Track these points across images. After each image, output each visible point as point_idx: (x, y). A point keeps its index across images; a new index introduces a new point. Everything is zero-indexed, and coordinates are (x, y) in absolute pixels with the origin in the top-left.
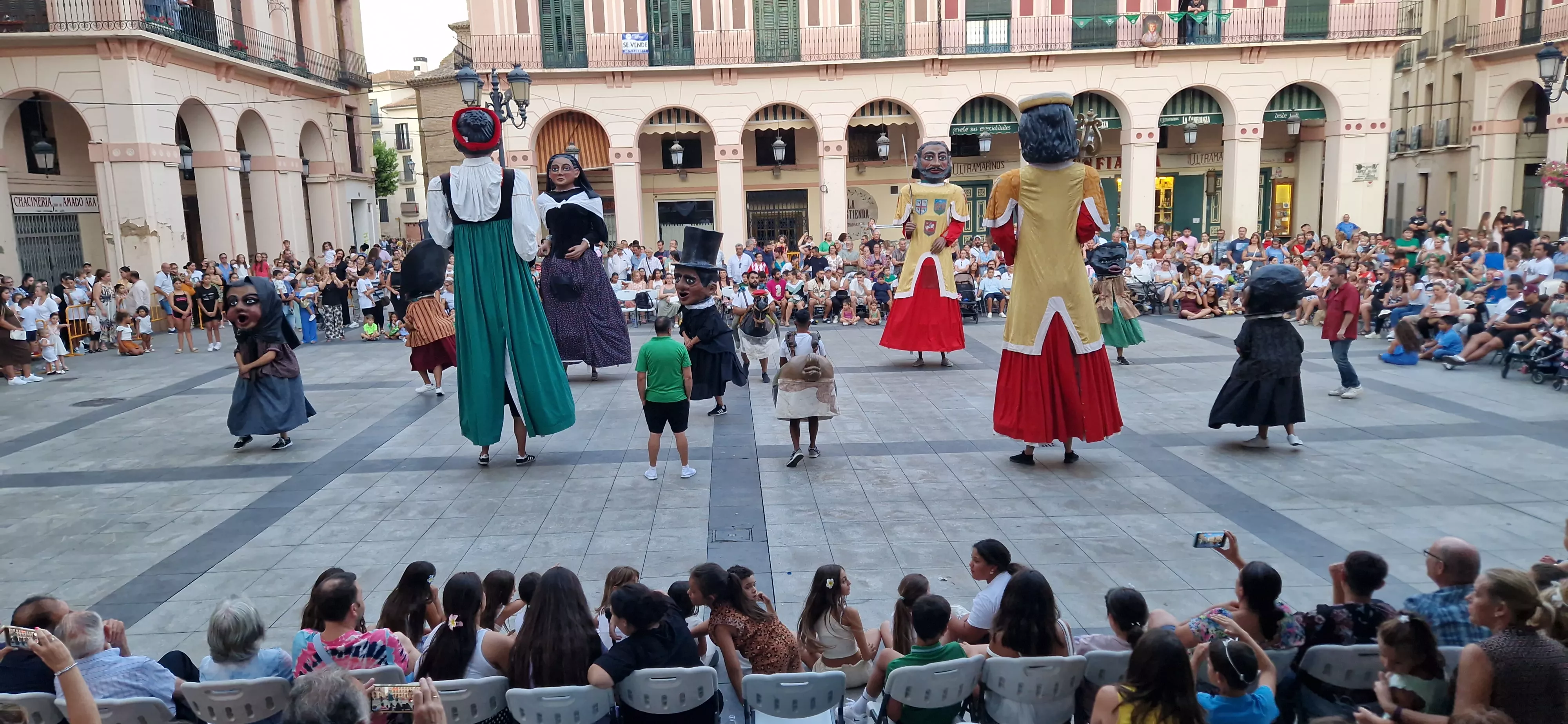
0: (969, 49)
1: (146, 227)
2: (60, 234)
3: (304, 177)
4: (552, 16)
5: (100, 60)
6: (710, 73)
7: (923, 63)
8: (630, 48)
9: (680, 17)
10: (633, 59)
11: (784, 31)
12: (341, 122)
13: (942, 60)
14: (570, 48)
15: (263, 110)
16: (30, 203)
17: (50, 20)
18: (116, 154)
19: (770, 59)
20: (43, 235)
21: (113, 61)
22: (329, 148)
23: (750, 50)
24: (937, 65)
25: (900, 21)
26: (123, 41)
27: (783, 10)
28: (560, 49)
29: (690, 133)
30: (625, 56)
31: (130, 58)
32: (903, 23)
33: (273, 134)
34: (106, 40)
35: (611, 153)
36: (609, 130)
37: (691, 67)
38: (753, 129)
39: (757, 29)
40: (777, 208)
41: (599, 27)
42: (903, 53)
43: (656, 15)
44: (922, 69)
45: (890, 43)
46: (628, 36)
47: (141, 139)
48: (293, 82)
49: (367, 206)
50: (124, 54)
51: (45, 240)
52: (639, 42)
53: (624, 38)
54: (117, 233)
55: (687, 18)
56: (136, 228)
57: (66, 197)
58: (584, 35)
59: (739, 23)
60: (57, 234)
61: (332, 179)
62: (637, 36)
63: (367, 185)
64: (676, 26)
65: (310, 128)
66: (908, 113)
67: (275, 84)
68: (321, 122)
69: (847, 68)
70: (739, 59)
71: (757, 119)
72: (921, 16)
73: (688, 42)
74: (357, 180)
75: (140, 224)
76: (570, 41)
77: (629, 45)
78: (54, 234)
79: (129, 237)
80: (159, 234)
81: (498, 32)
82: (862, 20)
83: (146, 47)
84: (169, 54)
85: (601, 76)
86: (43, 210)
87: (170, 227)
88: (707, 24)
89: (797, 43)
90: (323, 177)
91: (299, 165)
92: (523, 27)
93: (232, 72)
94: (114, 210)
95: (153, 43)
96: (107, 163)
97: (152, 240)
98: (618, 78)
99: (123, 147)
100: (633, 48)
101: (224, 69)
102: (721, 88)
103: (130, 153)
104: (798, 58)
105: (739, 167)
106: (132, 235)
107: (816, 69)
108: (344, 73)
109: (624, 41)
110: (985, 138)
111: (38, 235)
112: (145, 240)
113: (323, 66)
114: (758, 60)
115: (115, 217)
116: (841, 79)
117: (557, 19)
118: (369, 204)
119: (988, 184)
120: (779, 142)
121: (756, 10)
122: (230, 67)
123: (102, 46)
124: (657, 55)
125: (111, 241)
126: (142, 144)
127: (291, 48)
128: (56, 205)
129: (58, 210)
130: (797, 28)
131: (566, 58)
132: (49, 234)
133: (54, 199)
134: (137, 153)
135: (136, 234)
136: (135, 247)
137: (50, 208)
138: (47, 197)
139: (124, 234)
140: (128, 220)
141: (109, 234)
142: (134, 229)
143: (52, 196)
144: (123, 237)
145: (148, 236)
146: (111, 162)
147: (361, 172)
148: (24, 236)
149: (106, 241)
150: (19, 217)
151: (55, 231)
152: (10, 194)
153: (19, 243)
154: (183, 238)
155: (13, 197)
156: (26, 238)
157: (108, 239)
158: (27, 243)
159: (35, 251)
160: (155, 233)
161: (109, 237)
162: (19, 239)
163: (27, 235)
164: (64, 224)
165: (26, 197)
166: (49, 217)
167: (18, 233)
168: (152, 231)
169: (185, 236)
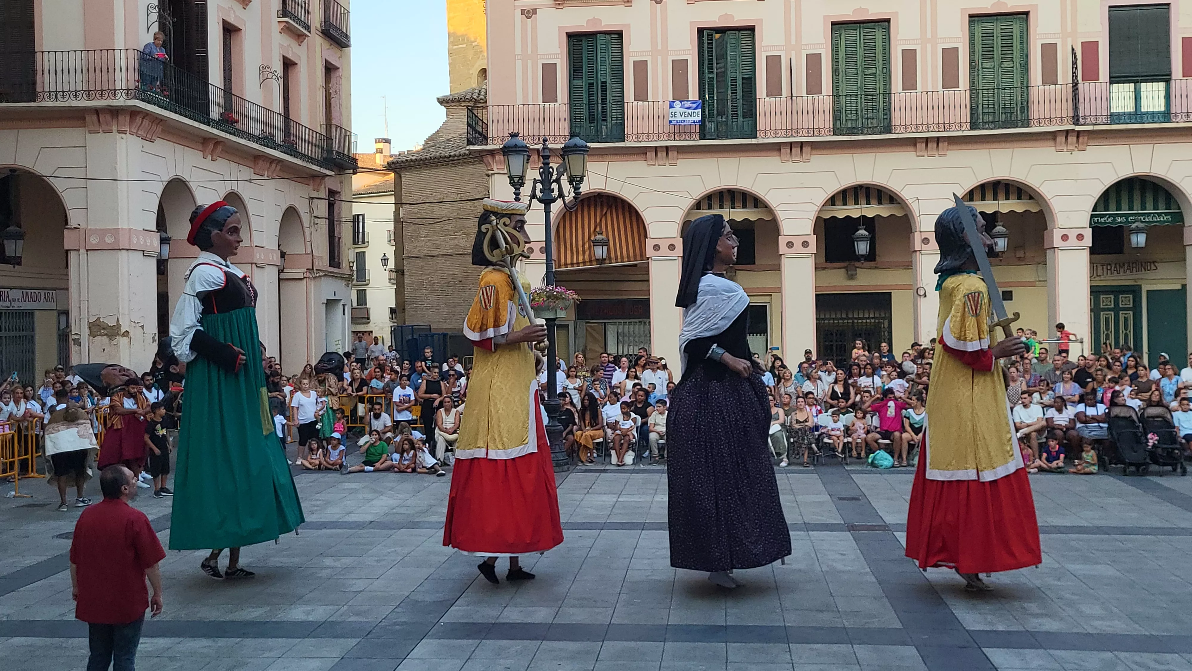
0: (1115, 118)
1: (119, 326)
2: (14, 334)
3: (280, 271)
4: (582, 83)
5: (88, 135)
6: (777, 148)
7: (1053, 136)
8: (679, 118)
9: (739, 82)
10: (680, 130)
11: (870, 96)
12: (322, 208)
13: (1079, 132)
14: (605, 119)
15: (246, 192)
17: (39, 89)
18: (94, 241)
19: (852, 131)
21: (101, 135)
22: (308, 239)
23: (826, 121)
24: (1072, 139)
25: (1022, 83)
26: (115, 112)
27: (870, 71)
28: (591, 119)
29: (746, 220)
30: (672, 127)
31: (120, 132)
32: (1026, 86)
33: (253, 219)
34: (97, 111)
35: (649, 244)
36: (647, 216)
37: (754, 141)
38: (827, 216)
39: (836, 95)
40: (850, 316)
41: (641, 95)
42: (1027, 123)
43: (711, 79)
44: (1051, 143)
45: (1008, 111)
46: (677, 104)
47: (123, 225)
48: (279, 161)
49: (341, 307)
50: (115, 128)
52: (690, 111)
53: (671, 107)
54: (85, 331)
55: (750, 82)
56: (106, 327)
57: (24, 291)
58: (621, 102)
59: (814, 87)
60: (11, 334)
61: (308, 275)
62: (688, 104)
63: (344, 283)
64: (734, 92)
65: (291, 214)
66: (1031, 198)
67: (261, 162)
68: (302, 208)
69: (953, 141)
70: (813, 131)
71: (833, 204)
72: (1050, 77)
73: (751, 113)
74: (334, 276)
75: (112, 323)
76: (604, 111)
77: (678, 114)
78: (8, 334)
79: (98, 338)
80: (131, 334)
81: (520, 101)
82: (972, 83)
83: (139, 120)
84: (160, 128)
85: (641, 152)
87: (142, 327)
88: (774, 90)
89: (888, 111)
90: (298, 272)
91: (276, 258)
92: (549, 95)
93: (219, 149)
94: (84, 305)
95: (146, 114)
96: (82, 251)
97: (123, 341)
98: (662, 154)
99: (103, 232)
100: (683, 118)
101: (211, 146)
102: (790, 166)
103: (109, 240)
104: (888, 129)
105: (810, 263)
106: (101, 335)
107: (912, 142)
108: (330, 151)
109: (671, 110)
110: (1138, 231)
112: (115, 342)
113: (310, 143)
114: (836, 131)
115: (84, 314)
116: (945, 155)
117: (591, 85)
118: (344, 305)
119: (1135, 291)
120: (862, 232)
121: (835, 72)
122: (218, 142)
123: (91, 118)
124: (711, 126)
125: (78, 343)
126: (122, 229)
127: (278, 122)
128: (14, 300)
129: (16, 305)
130: (888, 94)
131: (598, 131)
132: (3, 334)
133: (15, 294)
134: (117, 240)
135: (106, 335)
136: (104, 350)
137: (8, 304)
138: (6, 290)
139: (92, 334)
140: (99, 318)
141: (76, 334)
142: (104, 329)
143: (11, 289)
144: (91, 338)
145: (117, 337)
146: (87, 250)
147: (339, 268)
149: (71, 342)
151: (9, 330)
154: (154, 340)
157: (74, 340)
160: (127, 333)
161: (76, 337)
164: (20, 322)
166: (5, 313)
168: (123, 331)
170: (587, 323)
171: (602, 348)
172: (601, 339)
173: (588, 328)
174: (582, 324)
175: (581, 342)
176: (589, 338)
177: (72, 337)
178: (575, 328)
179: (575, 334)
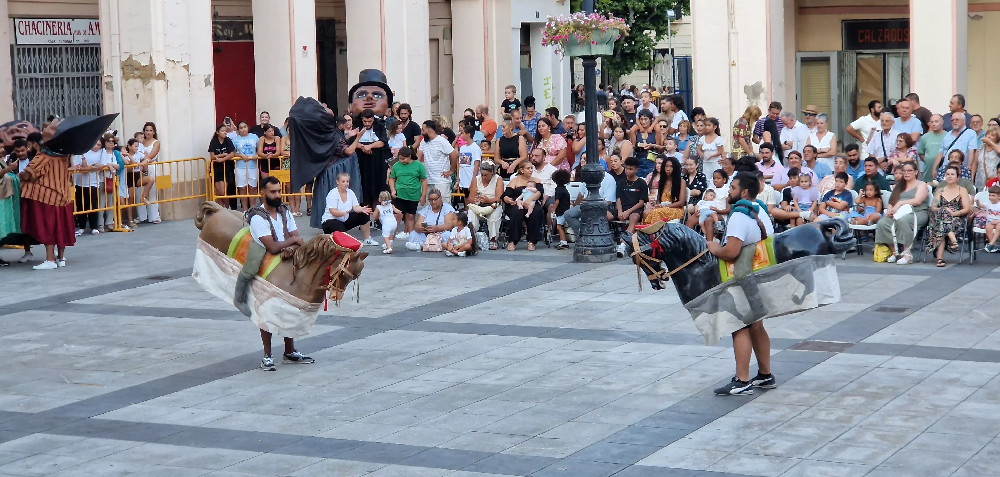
1: (152, 66)
2: (81, 74)
16: (40, 29)
20: (53, 75)
51: (57, 83)
54: (118, 73)
56: (139, 68)
57: (93, 22)
60: (76, 74)
75: (144, 62)
78: (71, 75)
79: (131, 81)
80: (169, 76)
86: (59, 39)
87: (187, 67)
94: (115, 40)
97: (158, 85)
106: (134, 77)
111: (43, 75)
112: (148, 86)
115: (116, 50)
125: (110, 86)
128: (79, 33)
129: (81, 39)
132: (65, 74)
133: (77, 25)
135: (139, 77)
136: (137, 95)
137: (69, 37)
138: (66, 21)
139: (126, 77)
140: (131, 56)
141: (109, 76)
142: (137, 69)
143: (73, 19)
144: (124, 81)
145: (151, 80)
148: (28, 76)
149: (105, 86)
150: (24, 49)
151: (73, 70)
152: (10, 16)
153: (21, 87)
154: (207, 83)
155: (17, 21)
156: (31, 79)
157: (107, 83)
158: (32, 87)
159: (42, 98)
160: (162, 75)
161: (109, 80)
162: (21, 80)
163: (33, 75)
164: (86, 60)
165: (36, 21)
166: (67, 49)
167: (20, 71)
168: (158, 72)
169: (212, 80)
170: (858, 54)
171: (880, 90)
172: (880, 79)
173: (861, 62)
174: (851, 57)
175: (850, 82)
176: (862, 76)
177: (105, 80)
178: (840, 62)
179: (841, 71)
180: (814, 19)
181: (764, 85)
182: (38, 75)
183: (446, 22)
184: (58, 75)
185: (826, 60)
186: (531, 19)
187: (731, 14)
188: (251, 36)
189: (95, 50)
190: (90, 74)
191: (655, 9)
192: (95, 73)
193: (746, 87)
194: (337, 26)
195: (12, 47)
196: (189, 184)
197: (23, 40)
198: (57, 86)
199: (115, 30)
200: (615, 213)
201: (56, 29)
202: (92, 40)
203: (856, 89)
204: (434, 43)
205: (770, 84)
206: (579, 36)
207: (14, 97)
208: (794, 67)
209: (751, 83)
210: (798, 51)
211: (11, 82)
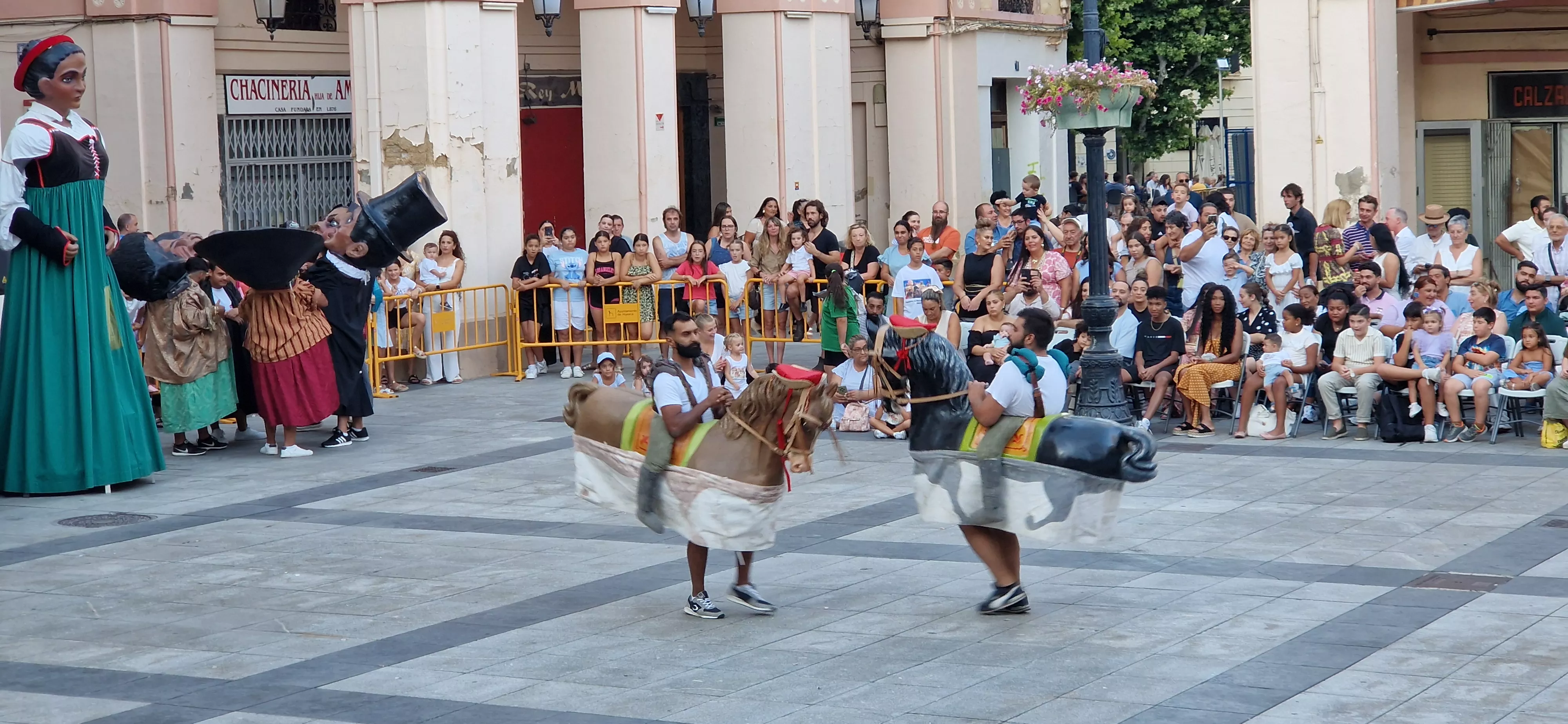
1: (428, 146)
2: (324, 159)
16: (264, 91)
20: (283, 160)
51: (286, 172)
54: (376, 158)
56: (407, 149)
57: (343, 80)
60: (316, 159)
61: (939, 29)
63: (1041, 43)
74: (1012, 30)
75: (417, 140)
78: (309, 160)
79: (397, 168)
80: (452, 162)
86: (291, 106)
87: (480, 147)
94: (374, 106)
96: (369, 6)
97: (437, 174)
106: (401, 163)
111: (268, 161)
115: (375, 124)
125: (365, 176)
128: (322, 97)
129: (324, 106)
132: (300, 159)
133: (318, 85)
135: (410, 162)
137: (307, 104)
138: (303, 79)
139: (389, 162)
140: (397, 131)
141: (364, 161)
142: (406, 151)
143: (313, 76)
144: (386, 169)
145: (427, 168)
146: (376, 4)
147: (1029, 12)
148: (244, 161)
149: (357, 177)
150: (238, 122)
151: (312, 153)
152: (218, 72)
153: (234, 178)
154: (510, 171)
155: (229, 79)
156: (249, 167)
157: (360, 172)
158: (250, 178)
159: (266, 196)
160: (444, 160)
161: (363, 167)
162: (233, 169)
163: (252, 161)
164: (333, 137)
165: (257, 79)
166: (303, 121)
167: (232, 155)
168: (437, 155)
169: (518, 166)
170: (1513, 124)
171: (1549, 180)
172: (1548, 162)
173: (1516, 135)
174: (1503, 129)
175: (1501, 168)
176: (1520, 158)
177: (358, 167)
178: (1486, 137)
179: (1487, 150)
180: (1443, 71)
181: (1367, 173)
182: (259, 161)
183: (877, 76)
184: (290, 160)
185: (1464, 134)
186: (1007, 73)
187: (1314, 63)
188: (578, 99)
189: (345, 123)
190: (337, 159)
191: (1199, 57)
192: (345, 158)
193: (1338, 176)
194: (710, 84)
195: (220, 118)
196: (482, 324)
197: (239, 107)
198: (288, 176)
199: (373, 92)
200: (1134, 371)
201: (287, 92)
202: (341, 107)
203: (1512, 178)
204: (860, 109)
205: (1376, 172)
206: (1078, 97)
207: (223, 194)
208: (1413, 145)
209: (1347, 170)
210: (1419, 119)
211: (218, 170)
